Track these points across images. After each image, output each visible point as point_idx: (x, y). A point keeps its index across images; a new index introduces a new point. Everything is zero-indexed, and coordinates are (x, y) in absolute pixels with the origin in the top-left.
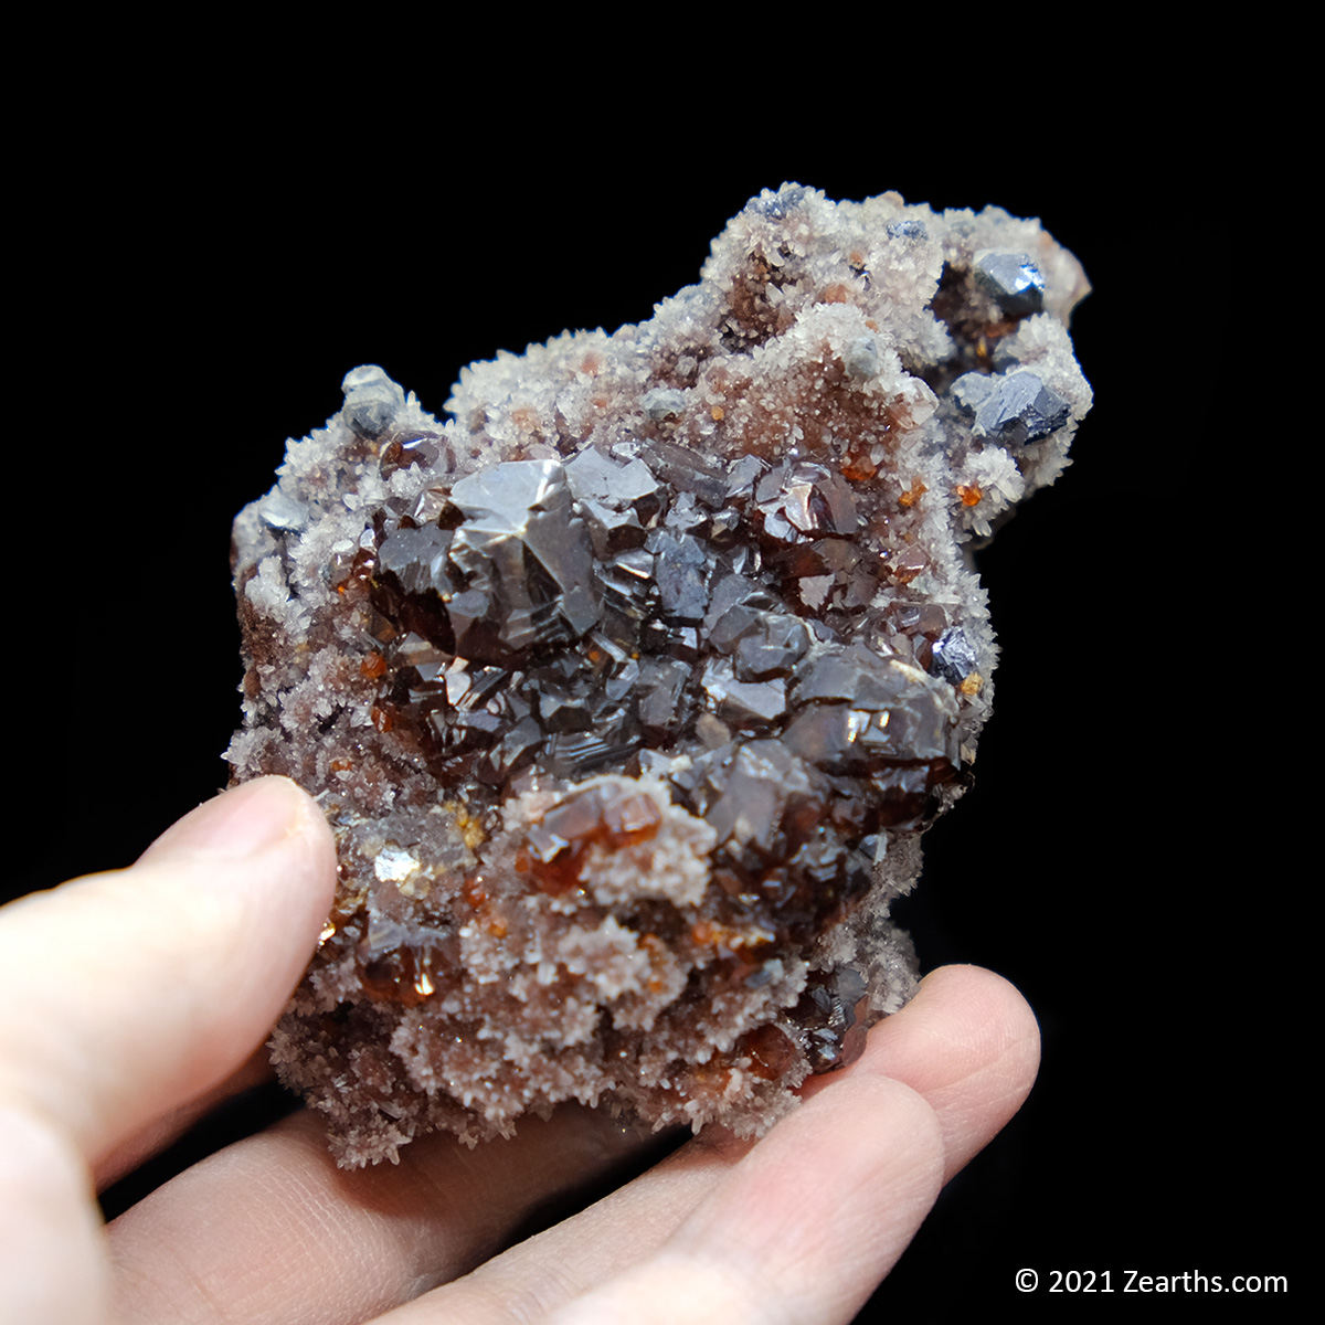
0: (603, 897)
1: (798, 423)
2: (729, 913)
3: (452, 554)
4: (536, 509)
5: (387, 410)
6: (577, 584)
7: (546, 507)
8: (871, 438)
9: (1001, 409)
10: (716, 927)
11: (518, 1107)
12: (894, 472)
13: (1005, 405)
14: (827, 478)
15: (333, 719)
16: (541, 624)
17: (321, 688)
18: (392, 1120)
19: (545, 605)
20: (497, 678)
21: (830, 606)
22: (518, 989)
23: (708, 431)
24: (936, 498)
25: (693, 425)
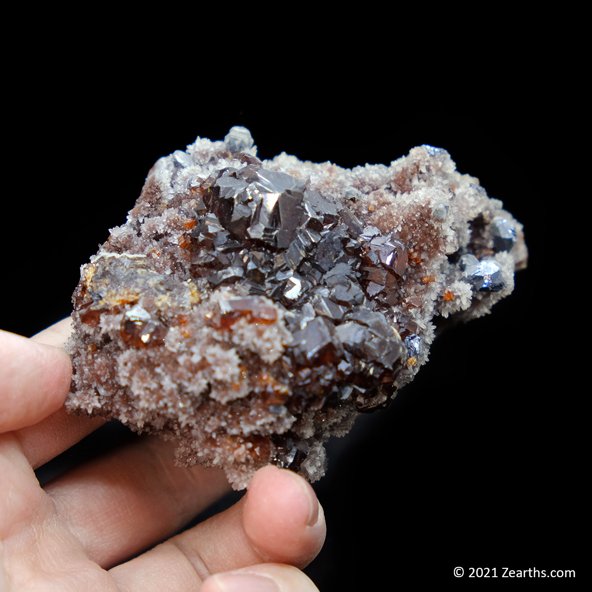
0: (236, 340)
1: (402, 225)
2: (280, 375)
3: (248, 190)
4: (289, 192)
5: (243, 145)
6: (288, 229)
7: (292, 194)
8: (426, 247)
9: (478, 271)
10: (272, 379)
11: (153, 406)
12: (427, 266)
13: (480, 270)
14: (402, 249)
15: (161, 236)
16: (266, 234)
17: (164, 220)
18: (98, 394)
19: (272, 228)
20: (237, 246)
21: (376, 298)
22: (181, 360)
23: (365, 212)
24: (436, 287)
25: (359, 207)
